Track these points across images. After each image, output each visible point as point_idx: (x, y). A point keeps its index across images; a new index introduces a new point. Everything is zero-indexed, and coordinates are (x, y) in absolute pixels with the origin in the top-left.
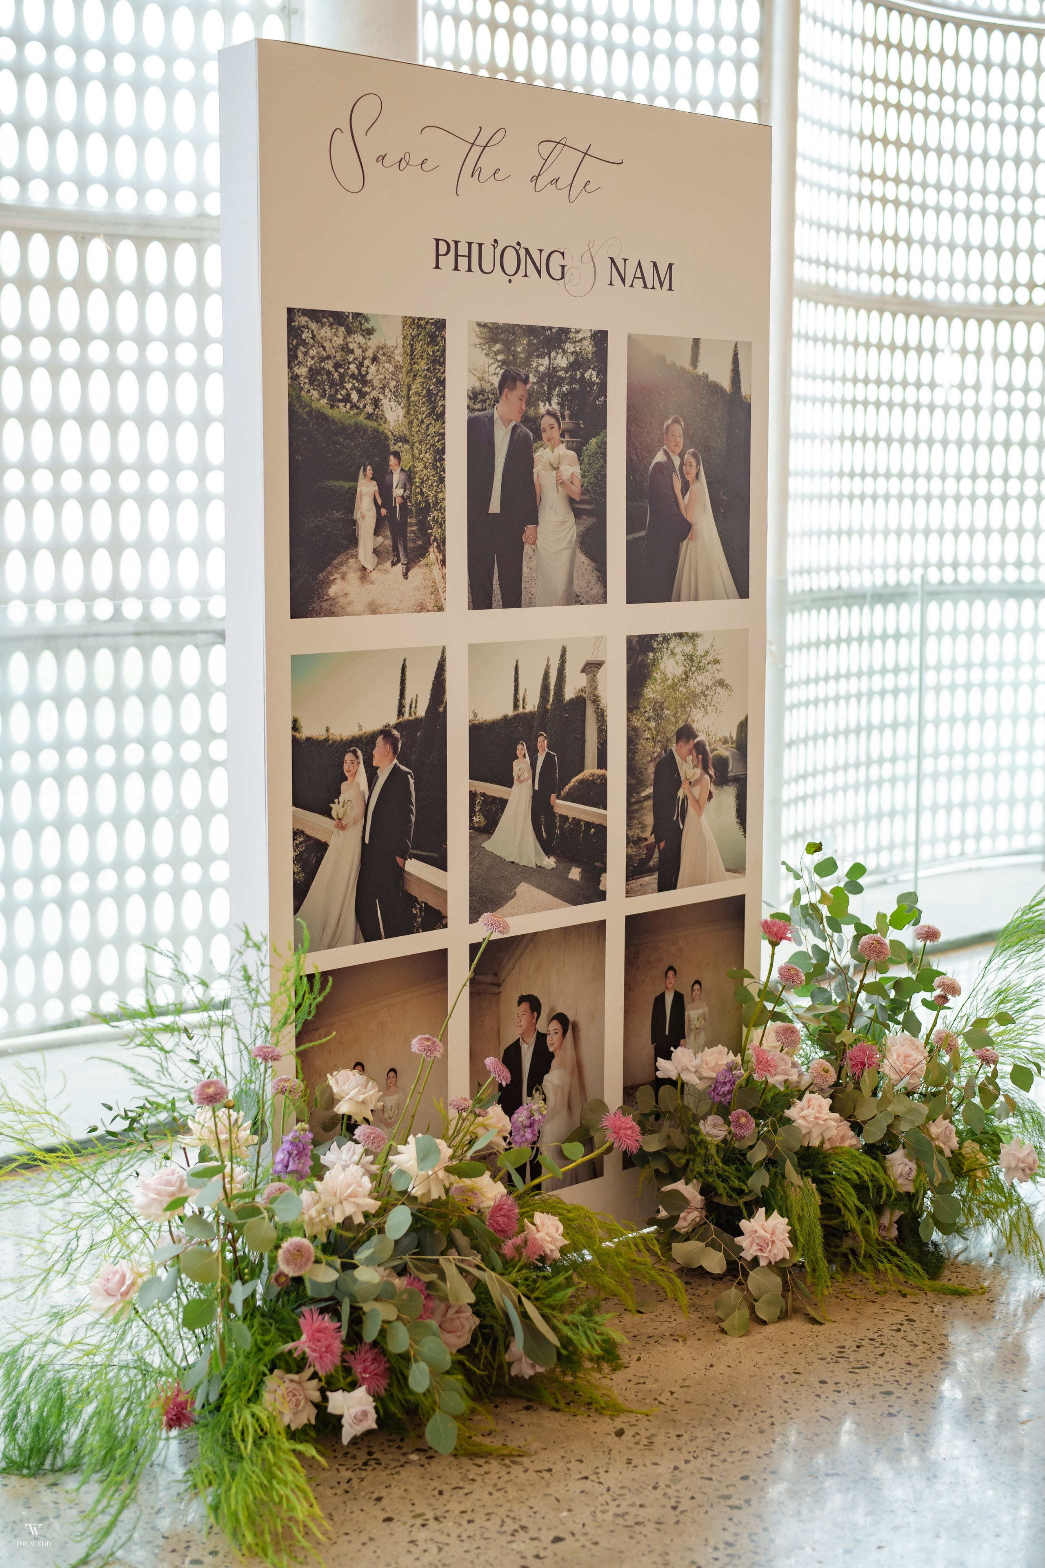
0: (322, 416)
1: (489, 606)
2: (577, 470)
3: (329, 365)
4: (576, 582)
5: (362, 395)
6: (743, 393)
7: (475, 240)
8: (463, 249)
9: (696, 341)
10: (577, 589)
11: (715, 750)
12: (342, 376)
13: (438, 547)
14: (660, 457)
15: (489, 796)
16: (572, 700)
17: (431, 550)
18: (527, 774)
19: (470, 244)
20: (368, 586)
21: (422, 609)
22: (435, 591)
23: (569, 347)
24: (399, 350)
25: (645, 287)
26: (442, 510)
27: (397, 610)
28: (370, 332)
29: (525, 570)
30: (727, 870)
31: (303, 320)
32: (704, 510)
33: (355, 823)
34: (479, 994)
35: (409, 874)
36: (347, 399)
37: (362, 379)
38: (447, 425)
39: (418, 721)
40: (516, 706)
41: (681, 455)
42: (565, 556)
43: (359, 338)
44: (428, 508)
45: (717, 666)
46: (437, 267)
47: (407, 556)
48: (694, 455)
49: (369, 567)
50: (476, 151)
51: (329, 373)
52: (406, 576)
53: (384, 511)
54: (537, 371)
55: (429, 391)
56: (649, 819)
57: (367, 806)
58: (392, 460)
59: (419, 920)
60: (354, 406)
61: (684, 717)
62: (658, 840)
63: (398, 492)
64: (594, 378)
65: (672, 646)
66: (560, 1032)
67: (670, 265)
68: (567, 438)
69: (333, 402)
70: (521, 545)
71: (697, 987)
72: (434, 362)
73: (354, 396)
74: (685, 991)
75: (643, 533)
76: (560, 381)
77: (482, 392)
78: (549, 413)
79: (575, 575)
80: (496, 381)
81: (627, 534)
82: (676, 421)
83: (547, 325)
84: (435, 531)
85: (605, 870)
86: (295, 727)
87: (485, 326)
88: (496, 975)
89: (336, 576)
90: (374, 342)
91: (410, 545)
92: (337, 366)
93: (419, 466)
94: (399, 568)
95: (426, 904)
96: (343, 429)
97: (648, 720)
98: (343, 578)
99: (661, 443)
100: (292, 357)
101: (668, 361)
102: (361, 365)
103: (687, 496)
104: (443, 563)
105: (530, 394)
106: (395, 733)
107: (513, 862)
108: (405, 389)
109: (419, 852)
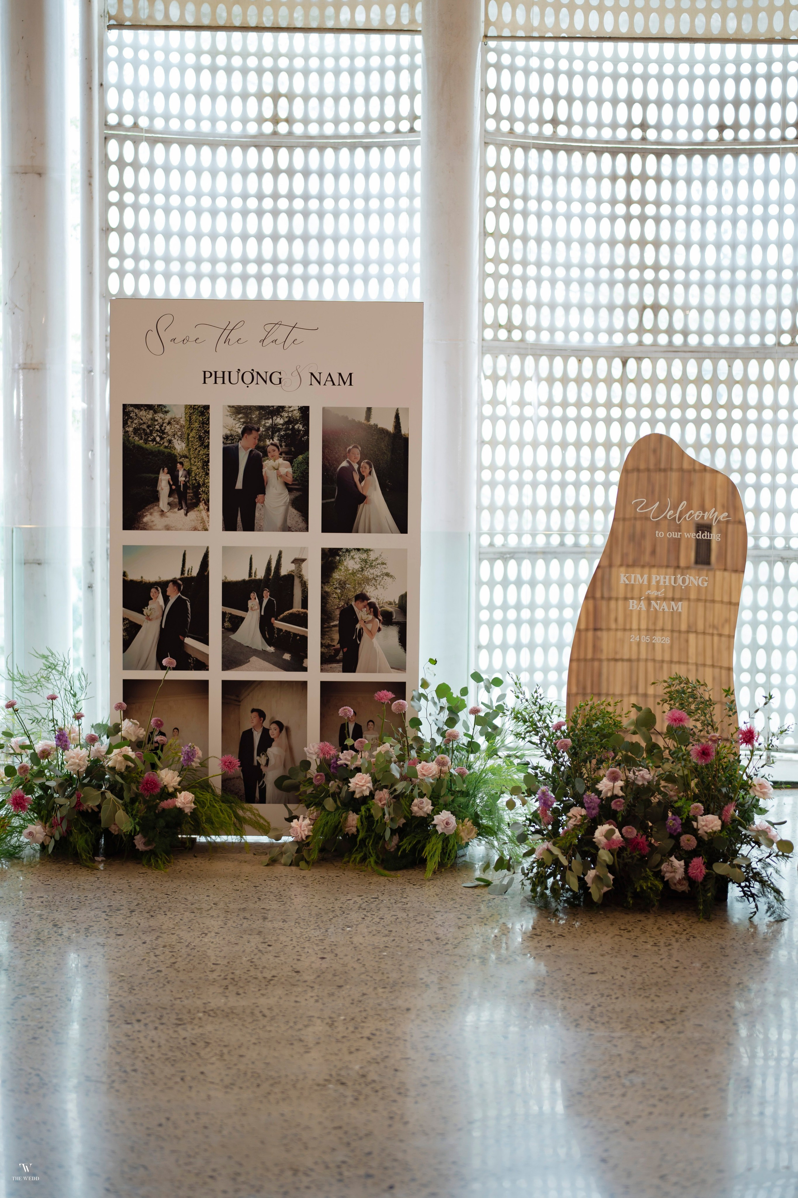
0: (140, 447)
1: (235, 529)
2: (290, 470)
3: (145, 427)
4: (288, 521)
5: (162, 438)
6: (403, 432)
7: (227, 370)
8: (220, 374)
9: (369, 410)
10: (289, 525)
12: (151, 431)
13: (205, 503)
14: (344, 464)
15: (234, 615)
16: (285, 576)
17: (201, 504)
18: (257, 607)
19: (224, 372)
20: (164, 519)
21: (195, 529)
22: (203, 522)
23: (285, 414)
24: (183, 419)
25: (334, 384)
26: (208, 487)
27: (180, 529)
28: (167, 412)
29: (257, 514)
31: (131, 409)
32: (375, 489)
33: (157, 618)
34: (227, 704)
36: (154, 440)
37: (163, 432)
38: (210, 450)
39: (192, 578)
40: (250, 575)
41: (359, 463)
42: (282, 510)
43: (161, 415)
44: (199, 486)
45: (384, 566)
46: (205, 383)
47: (187, 506)
48: (367, 463)
49: (165, 510)
50: (226, 332)
51: (144, 430)
52: (186, 515)
53: (174, 487)
54: (264, 426)
55: (200, 436)
56: (336, 636)
57: (164, 612)
58: (179, 465)
60: (157, 443)
61: (360, 589)
62: (342, 647)
63: (182, 479)
64: (301, 427)
65: (352, 554)
66: (278, 730)
67: (350, 374)
68: (284, 455)
69: (146, 441)
70: (254, 505)
71: (371, 723)
72: (203, 423)
73: (158, 439)
74: (363, 725)
75: (333, 500)
76: (279, 430)
77: (231, 436)
78: (272, 444)
79: (288, 518)
80: (240, 431)
81: (323, 499)
82: (355, 447)
83: (270, 405)
84: (203, 496)
85: (306, 657)
86: (125, 575)
87: (233, 407)
88: (238, 697)
89: (147, 513)
90: (168, 417)
91: (189, 502)
92: (148, 427)
93: (194, 468)
94: (182, 512)
95: (197, 659)
96: (151, 453)
97: (336, 588)
98: (151, 514)
99: (345, 458)
100: (125, 424)
101: (350, 418)
102: (162, 426)
103: (363, 483)
104: (208, 510)
105: (260, 436)
106: (180, 582)
107: (248, 647)
108: (186, 436)
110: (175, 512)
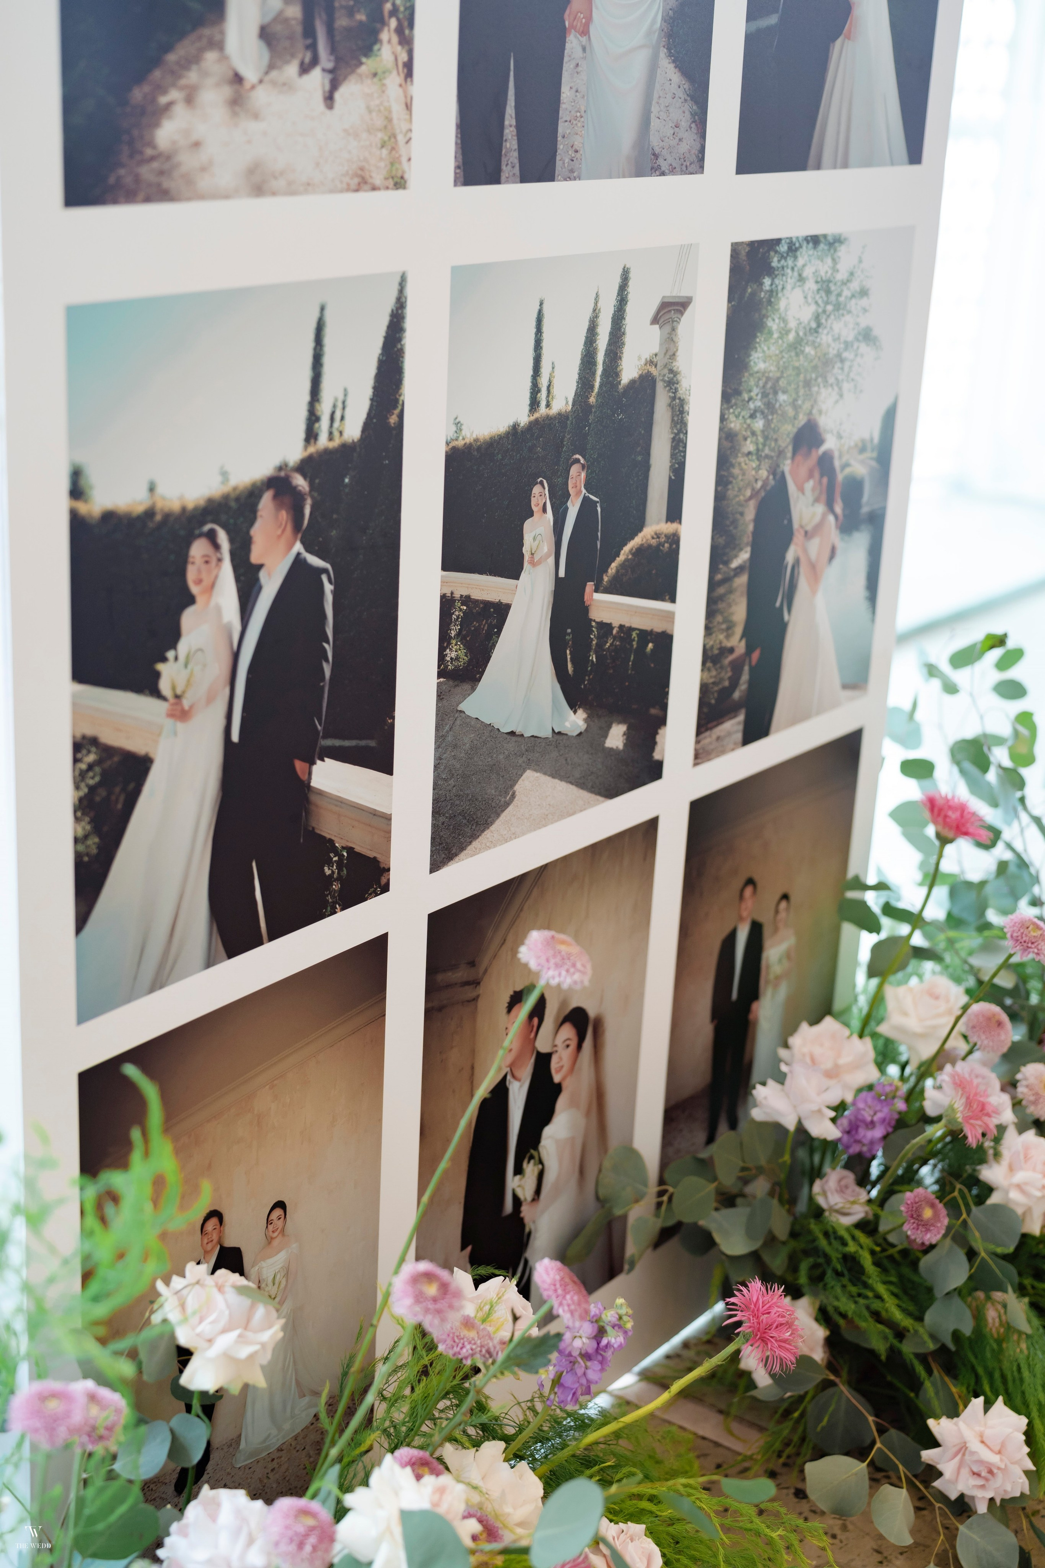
1: (494, 178)
4: (655, 123)
10: (655, 141)
11: (846, 465)
13: (399, 31)
15: (476, 602)
16: (633, 382)
17: (384, 36)
18: (546, 547)
20: (246, 125)
21: (362, 182)
22: (389, 140)
27: (308, 187)
29: (566, 93)
30: (845, 687)
33: (210, 699)
34: (440, 1009)
35: (320, 793)
39: (346, 449)
40: (534, 404)
42: (639, 64)
45: (864, 302)
47: (333, 49)
49: (250, 75)
52: (329, 99)
56: (739, 612)
57: (236, 657)
59: (336, 886)
61: (807, 406)
62: (750, 649)
65: (800, 262)
66: (574, 1044)
70: (560, 38)
71: (784, 905)
75: (773, 20)
79: (655, 109)
85: (664, 721)
86: (77, 492)
88: (472, 964)
89: (174, 95)
91: (342, 22)
94: (317, 79)
95: (350, 850)
97: (752, 416)
98: (190, 100)
104: (408, 69)
106: (300, 482)
107: (512, 733)
109: (337, 743)
110: (286, 87)
